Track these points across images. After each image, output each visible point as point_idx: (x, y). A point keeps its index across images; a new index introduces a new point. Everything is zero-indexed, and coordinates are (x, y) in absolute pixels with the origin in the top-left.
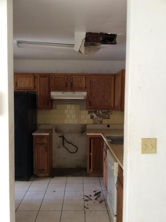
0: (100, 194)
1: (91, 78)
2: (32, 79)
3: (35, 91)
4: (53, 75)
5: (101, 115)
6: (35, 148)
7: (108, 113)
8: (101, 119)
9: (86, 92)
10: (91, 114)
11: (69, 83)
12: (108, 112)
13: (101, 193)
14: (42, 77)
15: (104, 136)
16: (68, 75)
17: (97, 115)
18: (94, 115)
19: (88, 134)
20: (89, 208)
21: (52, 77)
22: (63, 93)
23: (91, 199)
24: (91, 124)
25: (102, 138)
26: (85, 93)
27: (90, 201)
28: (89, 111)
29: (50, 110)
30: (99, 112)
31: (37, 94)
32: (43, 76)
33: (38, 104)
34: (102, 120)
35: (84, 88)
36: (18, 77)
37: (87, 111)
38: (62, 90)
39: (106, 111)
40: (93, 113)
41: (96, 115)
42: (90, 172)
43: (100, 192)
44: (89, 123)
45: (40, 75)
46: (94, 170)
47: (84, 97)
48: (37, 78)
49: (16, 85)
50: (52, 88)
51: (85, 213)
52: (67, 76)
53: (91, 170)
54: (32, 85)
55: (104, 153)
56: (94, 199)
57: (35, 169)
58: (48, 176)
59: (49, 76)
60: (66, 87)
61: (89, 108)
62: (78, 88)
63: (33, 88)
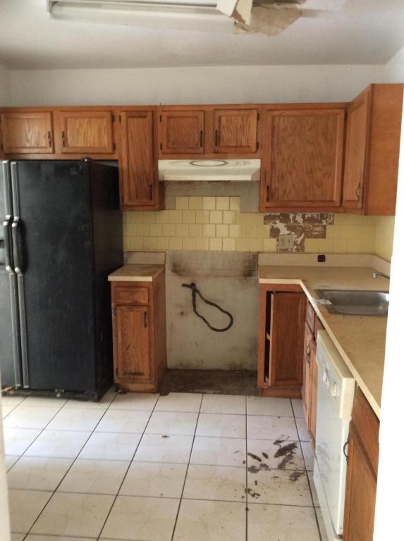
0: (292, 453)
1: (274, 117)
2: (105, 123)
3: (115, 157)
4: (163, 111)
5: (301, 226)
6: (116, 315)
7: (321, 222)
8: (301, 238)
9: (259, 160)
10: (271, 224)
11: (210, 134)
12: (322, 217)
13: (296, 447)
14: (133, 117)
15: (307, 288)
16: (205, 109)
17: (289, 228)
18: (281, 226)
19: (262, 281)
20: (259, 495)
21: (161, 117)
22: (192, 163)
23: (265, 466)
24: (273, 253)
25: (304, 293)
26: (255, 164)
27: (262, 473)
28: (268, 214)
29: (158, 212)
30: (294, 218)
31: (120, 167)
32: (137, 113)
33: (123, 197)
34: (303, 241)
35: (254, 148)
36: (69, 120)
37: (262, 215)
38: (190, 153)
39: (315, 215)
40: (278, 221)
41: (285, 226)
42: (265, 384)
43: (292, 446)
44: (266, 249)
45: (126, 111)
46: (277, 379)
47: (253, 175)
48: (120, 120)
49: (64, 143)
50: (161, 148)
51: (247, 509)
52: (204, 112)
53: (269, 381)
54: (106, 141)
55: (308, 338)
56: (276, 467)
57: (117, 369)
58: (152, 389)
59: (153, 113)
60: (201, 145)
61: (266, 207)
62: (236, 147)
63: (110, 150)
